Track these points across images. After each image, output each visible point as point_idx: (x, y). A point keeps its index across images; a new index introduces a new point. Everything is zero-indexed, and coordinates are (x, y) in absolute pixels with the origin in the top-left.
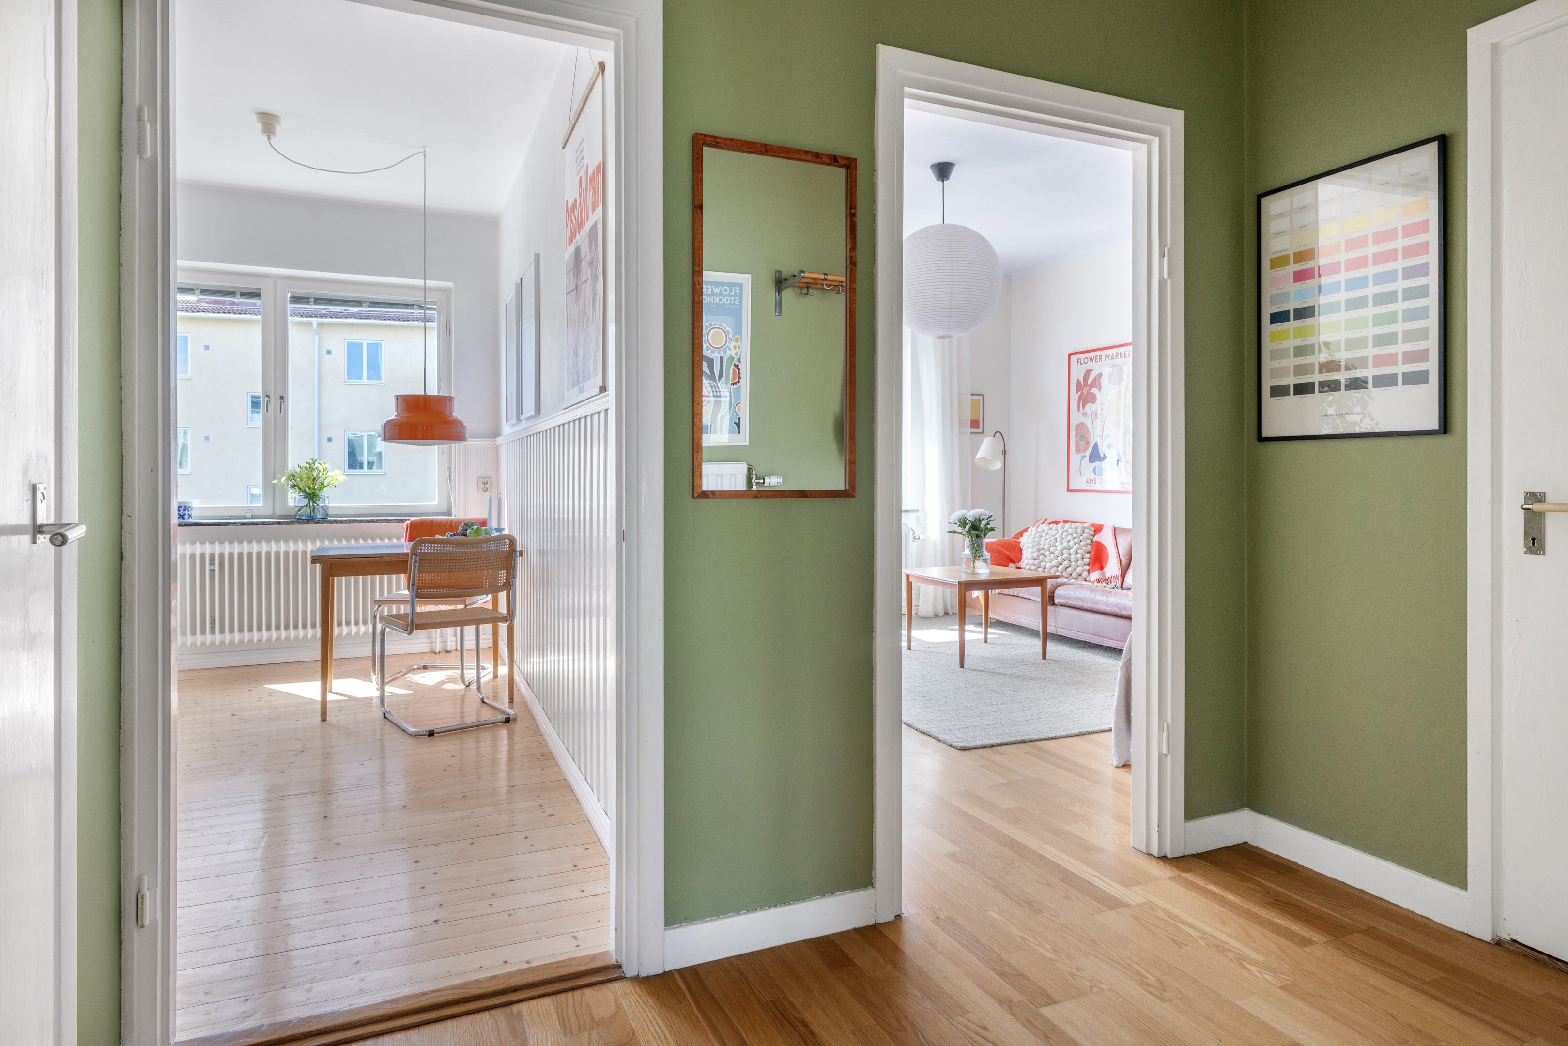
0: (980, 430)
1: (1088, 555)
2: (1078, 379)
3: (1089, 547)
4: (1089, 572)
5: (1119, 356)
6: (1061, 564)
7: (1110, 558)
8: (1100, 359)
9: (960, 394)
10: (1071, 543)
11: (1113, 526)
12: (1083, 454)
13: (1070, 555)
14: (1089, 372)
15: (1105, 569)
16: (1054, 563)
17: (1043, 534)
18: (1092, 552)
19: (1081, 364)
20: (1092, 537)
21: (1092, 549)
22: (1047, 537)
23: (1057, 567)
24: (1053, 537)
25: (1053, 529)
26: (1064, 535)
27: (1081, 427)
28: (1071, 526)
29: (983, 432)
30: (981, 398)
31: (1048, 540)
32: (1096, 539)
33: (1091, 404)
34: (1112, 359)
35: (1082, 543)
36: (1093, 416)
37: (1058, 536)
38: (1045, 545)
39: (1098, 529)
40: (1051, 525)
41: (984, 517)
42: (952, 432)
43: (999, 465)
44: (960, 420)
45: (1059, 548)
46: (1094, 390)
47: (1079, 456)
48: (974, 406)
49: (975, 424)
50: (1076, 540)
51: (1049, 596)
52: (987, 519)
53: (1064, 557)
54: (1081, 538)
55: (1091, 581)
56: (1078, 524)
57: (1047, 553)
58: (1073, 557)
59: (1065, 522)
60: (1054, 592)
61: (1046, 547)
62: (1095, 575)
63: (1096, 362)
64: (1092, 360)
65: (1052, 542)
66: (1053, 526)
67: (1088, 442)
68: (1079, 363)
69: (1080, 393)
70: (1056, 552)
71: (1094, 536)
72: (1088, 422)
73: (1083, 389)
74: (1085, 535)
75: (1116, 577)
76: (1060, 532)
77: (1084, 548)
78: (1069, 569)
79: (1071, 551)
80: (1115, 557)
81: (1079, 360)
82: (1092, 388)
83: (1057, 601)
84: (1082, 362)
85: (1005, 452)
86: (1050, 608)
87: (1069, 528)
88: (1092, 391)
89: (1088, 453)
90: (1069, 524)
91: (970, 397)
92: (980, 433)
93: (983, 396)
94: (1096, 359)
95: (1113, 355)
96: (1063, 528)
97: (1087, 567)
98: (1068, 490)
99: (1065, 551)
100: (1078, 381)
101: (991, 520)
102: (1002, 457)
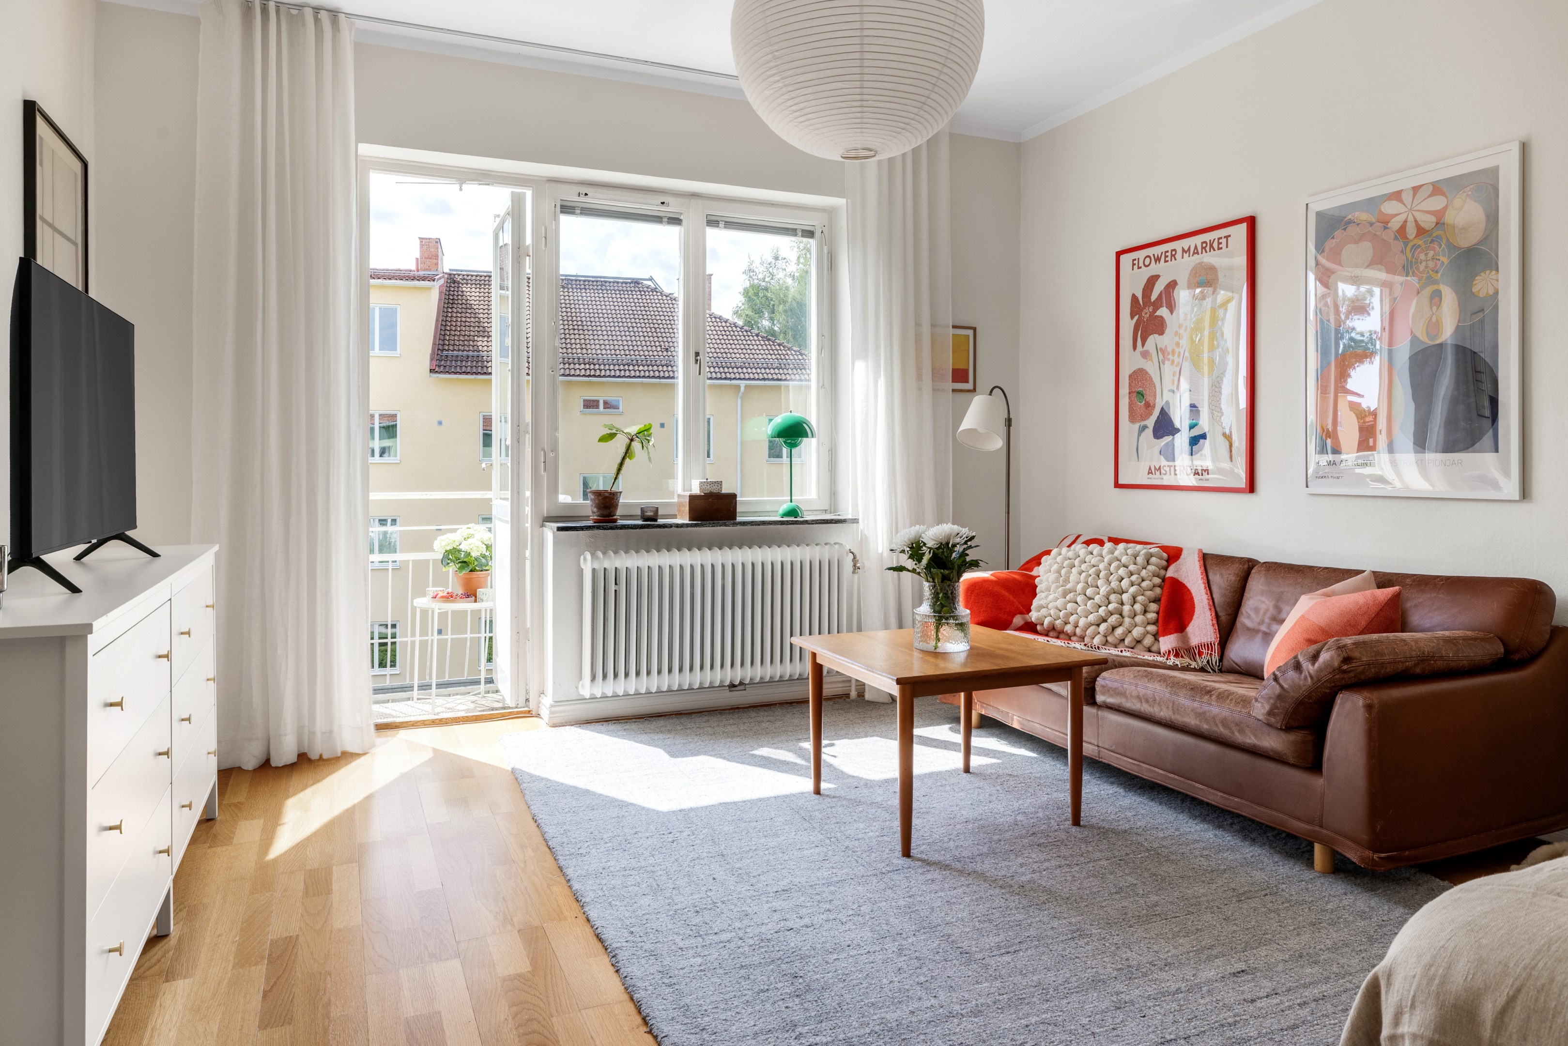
0: (969, 386)
1: (1154, 607)
2: (1134, 295)
3: (1158, 591)
4: (1156, 637)
5: (1208, 249)
6: (1105, 621)
7: (1196, 610)
8: (1172, 255)
9: (933, 326)
10: (1125, 583)
11: (1200, 551)
12: (1143, 423)
13: (1122, 604)
14: (1152, 281)
15: (1190, 629)
16: (1092, 618)
17: (1077, 562)
18: (1163, 601)
19: (1139, 268)
20: (1162, 572)
21: (1162, 594)
22: (1083, 567)
23: (1098, 625)
24: (1094, 569)
25: (1095, 553)
26: (1113, 565)
27: (1139, 376)
28: (1126, 550)
29: (974, 390)
30: (970, 333)
31: (1084, 574)
32: (1170, 573)
33: (1156, 336)
34: (1194, 253)
35: (1144, 584)
36: (1161, 357)
37: (1101, 566)
38: (1078, 583)
39: (1173, 555)
40: (1092, 546)
41: (958, 540)
42: (920, 389)
43: (998, 443)
44: (933, 369)
45: (1103, 590)
46: (1163, 312)
47: (1136, 427)
48: (959, 346)
49: (960, 375)
50: (1134, 578)
51: (1086, 689)
52: (966, 543)
53: (1111, 607)
54: (1144, 573)
55: (1162, 651)
56: (1139, 547)
57: (1079, 599)
58: (1126, 608)
59: (1116, 541)
60: (1094, 680)
61: (1079, 587)
62: (1167, 642)
63: (1166, 261)
64: (1158, 260)
65: (1090, 579)
66: (1095, 548)
67: (1149, 406)
68: (1136, 267)
69: (1136, 317)
70: (1097, 598)
71: (1166, 569)
72: (1151, 368)
73: (1142, 310)
74: (1150, 568)
75: (1209, 646)
76: (1106, 560)
77: (1148, 593)
78: (1119, 631)
79: (1125, 597)
80: (1207, 607)
81: (1136, 262)
82: (1158, 309)
83: (1100, 698)
84: (1141, 264)
85: (1009, 422)
86: (1087, 710)
87: (1122, 554)
88: (1158, 313)
89: (1151, 422)
90: (1122, 546)
91: (951, 331)
92: (969, 391)
93: (975, 329)
94: (1166, 257)
95: (1196, 247)
96: (1112, 552)
97: (1152, 628)
98: (1117, 485)
99: (1113, 597)
100: (1134, 298)
101: (970, 547)
102: (1003, 429)
